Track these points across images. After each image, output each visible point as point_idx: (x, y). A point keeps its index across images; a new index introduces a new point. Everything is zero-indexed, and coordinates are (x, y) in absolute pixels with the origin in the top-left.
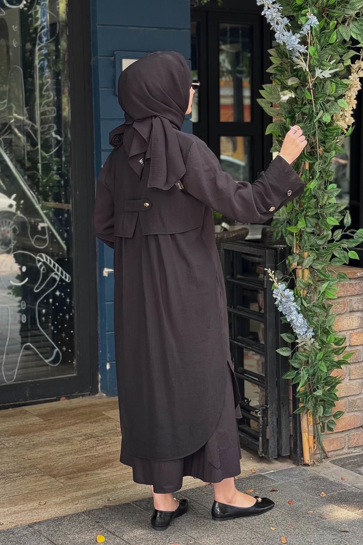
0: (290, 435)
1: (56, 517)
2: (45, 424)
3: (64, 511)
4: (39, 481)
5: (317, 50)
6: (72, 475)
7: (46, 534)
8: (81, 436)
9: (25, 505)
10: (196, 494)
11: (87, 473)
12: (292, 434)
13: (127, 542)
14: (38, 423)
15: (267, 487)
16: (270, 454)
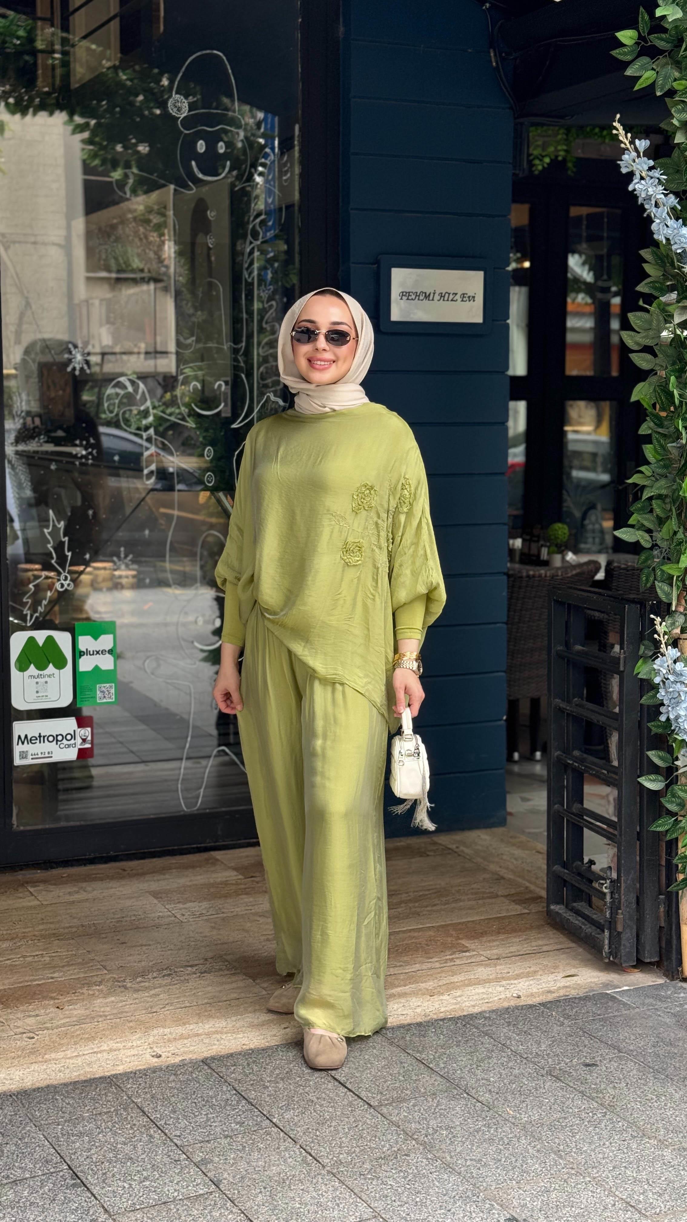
0: (660, 927)
1: (250, 1050)
2: (245, 884)
3: (263, 1039)
4: (228, 983)
7: (231, 1078)
9: (201, 1024)
10: (490, 1023)
12: (663, 925)
13: (365, 1101)
14: (234, 882)
15: (614, 1016)
16: (623, 958)
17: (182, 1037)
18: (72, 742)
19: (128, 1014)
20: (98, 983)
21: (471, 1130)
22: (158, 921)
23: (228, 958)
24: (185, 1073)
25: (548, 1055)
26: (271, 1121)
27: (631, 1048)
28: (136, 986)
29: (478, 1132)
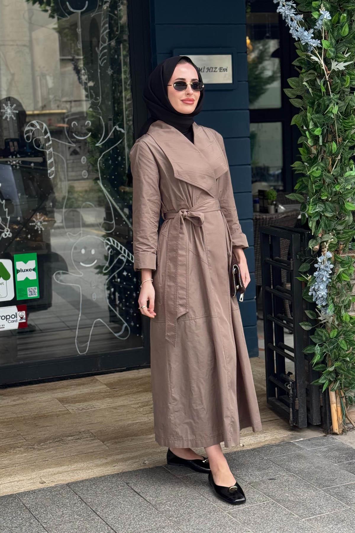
0: (321, 406)
1: (93, 478)
2: (110, 392)
3: (102, 472)
4: (89, 444)
5: (331, 44)
6: (119, 440)
7: (80, 493)
8: (138, 404)
9: (70, 466)
11: (133, 438)
14: (104, 391)
16: (300, 424)
17: (59, 473)
18: (15, 319)
19: (33, 462)
20: (19, 447)
21: (201, 514)
22: (58, 413)
23: (92, 431)
24: (56, 491)
25: (251, 475)
26: (96, 514)
27: (297, 470)
28: (39, 447)
29: (204, 515)
